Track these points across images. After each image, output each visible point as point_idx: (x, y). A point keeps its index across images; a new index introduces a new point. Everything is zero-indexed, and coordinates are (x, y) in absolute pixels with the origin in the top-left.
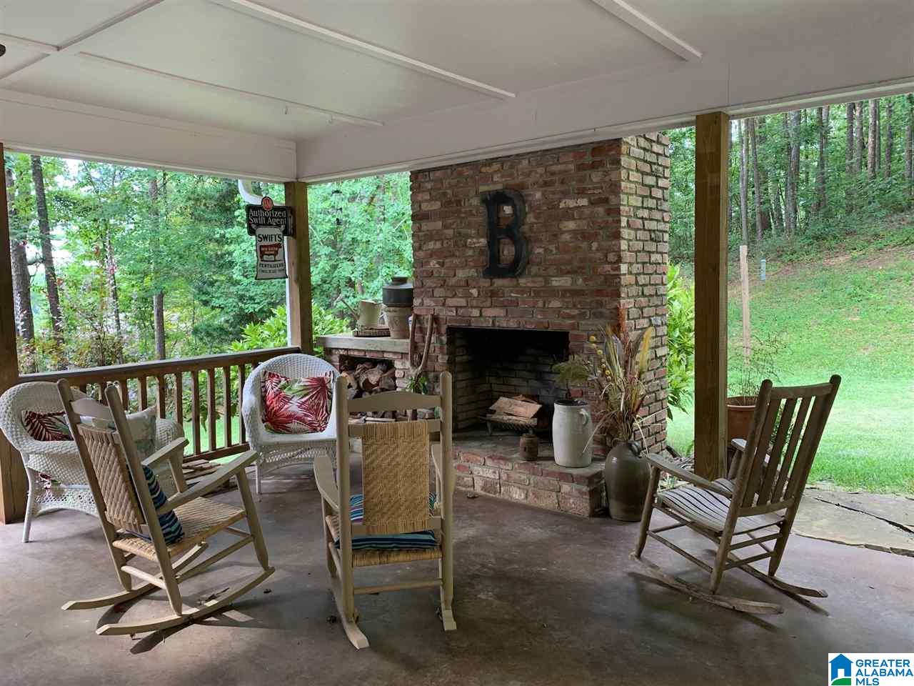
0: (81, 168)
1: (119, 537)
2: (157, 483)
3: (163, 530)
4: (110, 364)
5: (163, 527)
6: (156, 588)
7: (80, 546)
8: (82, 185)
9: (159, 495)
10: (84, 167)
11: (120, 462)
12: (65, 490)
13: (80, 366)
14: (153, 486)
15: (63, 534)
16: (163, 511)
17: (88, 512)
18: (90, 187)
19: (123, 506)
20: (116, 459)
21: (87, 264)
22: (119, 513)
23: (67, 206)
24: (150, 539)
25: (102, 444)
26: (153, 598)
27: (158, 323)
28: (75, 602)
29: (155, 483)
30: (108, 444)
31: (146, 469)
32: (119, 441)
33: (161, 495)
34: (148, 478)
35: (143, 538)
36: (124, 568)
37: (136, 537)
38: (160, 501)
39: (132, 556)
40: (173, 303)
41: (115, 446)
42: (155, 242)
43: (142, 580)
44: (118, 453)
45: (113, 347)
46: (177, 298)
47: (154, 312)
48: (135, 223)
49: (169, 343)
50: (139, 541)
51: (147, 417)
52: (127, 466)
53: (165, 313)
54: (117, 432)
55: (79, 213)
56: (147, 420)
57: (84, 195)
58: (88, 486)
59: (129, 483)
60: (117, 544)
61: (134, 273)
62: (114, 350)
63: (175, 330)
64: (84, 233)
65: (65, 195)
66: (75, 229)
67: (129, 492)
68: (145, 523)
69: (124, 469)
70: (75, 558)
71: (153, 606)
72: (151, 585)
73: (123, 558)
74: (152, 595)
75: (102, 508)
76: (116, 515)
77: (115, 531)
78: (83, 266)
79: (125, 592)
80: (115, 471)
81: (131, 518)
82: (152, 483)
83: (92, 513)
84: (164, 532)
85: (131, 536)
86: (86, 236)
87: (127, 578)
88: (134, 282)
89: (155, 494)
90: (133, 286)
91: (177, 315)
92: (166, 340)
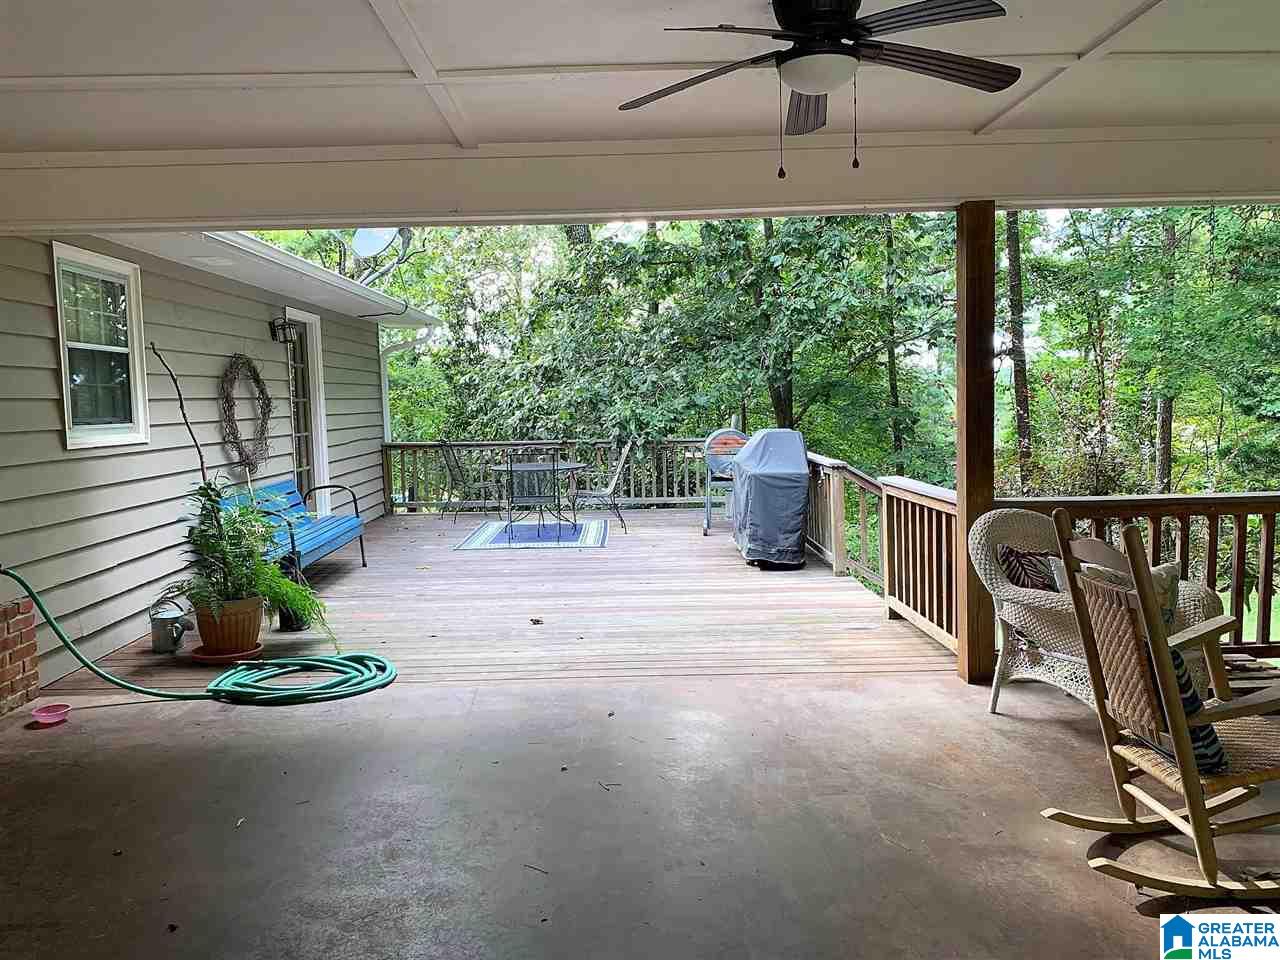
0: (1067, 224)
1: (1122, 740)
2: (1189, 677)
3: (1195, 749)
4: (1106, 494)
5: (1196, 745)
6: (1174, 831)
7: (1060, 735)
8: (1066, 246)
9: (1191, 696)
10: (1071, 221)
11: (1137, 636)
12: (1045, 658)
13: (1065, 493)
14: (1184, 680)
15: (1037, 715)
16: (1197, 722)
17: (1073, 694)
18: (1078, 249)
19: (1134, 700)
20: (1130, 630)
21: (1063, 354)
22: (1128, 707)
23: (1045, 278)
24: (1173, 757)
25: (1111, 605)
26: (1168, 844)
27: (1163, 439)
28: (1057, 811)
29: (1186, 676)
30: (1120, 605)
31: (1175, 653)
32: (1138, 605)
33: (1194, 696)
34: (1177, 667)
35: (1159, 751)
36: (1127, 787)
37: (1147, 747)
38: (1193, 705)
39: (1141, 772)
40: (1186, 409)
41: (1131, 611)
42: (1167, 319)
43: (1152, 812)
44: (1134, 621)
45: (1113, 470)
46: (1193, 401)
47: (1158, 423)
48: (1141, 293)
49: (1176, 469)
50: (1152, 754)
51: (1165, 575)
52: (1147, 644)
53: (1174, 425)
54: (1135, 592)
55: (1061, 285)
56: (1164, 580)
57: (1068, 260)
58: (1085, 661)
59: (1147, 668)
60: (1118, 749)
61: (1132, 364)
62: (1113, 474)
63: (1186, 451)
64: (1063, 313)
65: (1043, 262)
66: (1051, 307)
67: (1145, 681)
68: (1167, 731)
69: (1140, 645)
70: (1055, 752)
71: (1167, 856)
72: (1165, 823)
73: (1127, 773)
74: (1167, 838)
75: (1101, 695)
76: (1122, 709)
77: (1116, 732)
78: (1058, 357)
79: (1125, 821)
80: (1127, 647)
81: (1145, 719)
82: (1183, 675)
83: (1078, 696)
84: (1197, 752)
85: (1139, 743)
86: (1068, 316)
87: (1130, 803)
88: (1129, 379)
89: (1186, 692)
90: (1127, 384)
91: (1191, 428)
92: (1173, 464)
